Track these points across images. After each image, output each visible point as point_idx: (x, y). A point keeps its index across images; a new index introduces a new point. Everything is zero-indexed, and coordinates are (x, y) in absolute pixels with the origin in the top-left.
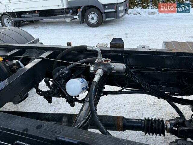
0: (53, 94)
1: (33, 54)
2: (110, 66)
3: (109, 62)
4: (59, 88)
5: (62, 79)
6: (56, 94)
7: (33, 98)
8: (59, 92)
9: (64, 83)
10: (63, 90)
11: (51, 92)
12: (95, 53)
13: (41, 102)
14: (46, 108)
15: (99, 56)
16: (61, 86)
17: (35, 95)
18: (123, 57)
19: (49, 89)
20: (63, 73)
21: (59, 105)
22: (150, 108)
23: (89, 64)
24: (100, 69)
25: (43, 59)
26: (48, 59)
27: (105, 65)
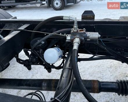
0: (32, 62)
1: (12, 27)
2: (86, 35)
3: (84, 31)
4: (38, 57)
5: (40, 49)
6: (35, 62)
7: (14, 65)
8: (37, 60)
9: (42, 52)
10: (41, 58)
11: (30, 61)
12: (68, 25)
13: (21, 69)
14: (25, 73)
15: (75, 26)
16: (40, 55)
17: (15, 63)
18: (95, 27)
19: (28, 58)
20: (40, 43)
21: (36, 71)
22: (108, 69)
23: (65, 34)
24: (77, 37)
25: (22, 31)
26: (26, 30)
27: (81, 35)
